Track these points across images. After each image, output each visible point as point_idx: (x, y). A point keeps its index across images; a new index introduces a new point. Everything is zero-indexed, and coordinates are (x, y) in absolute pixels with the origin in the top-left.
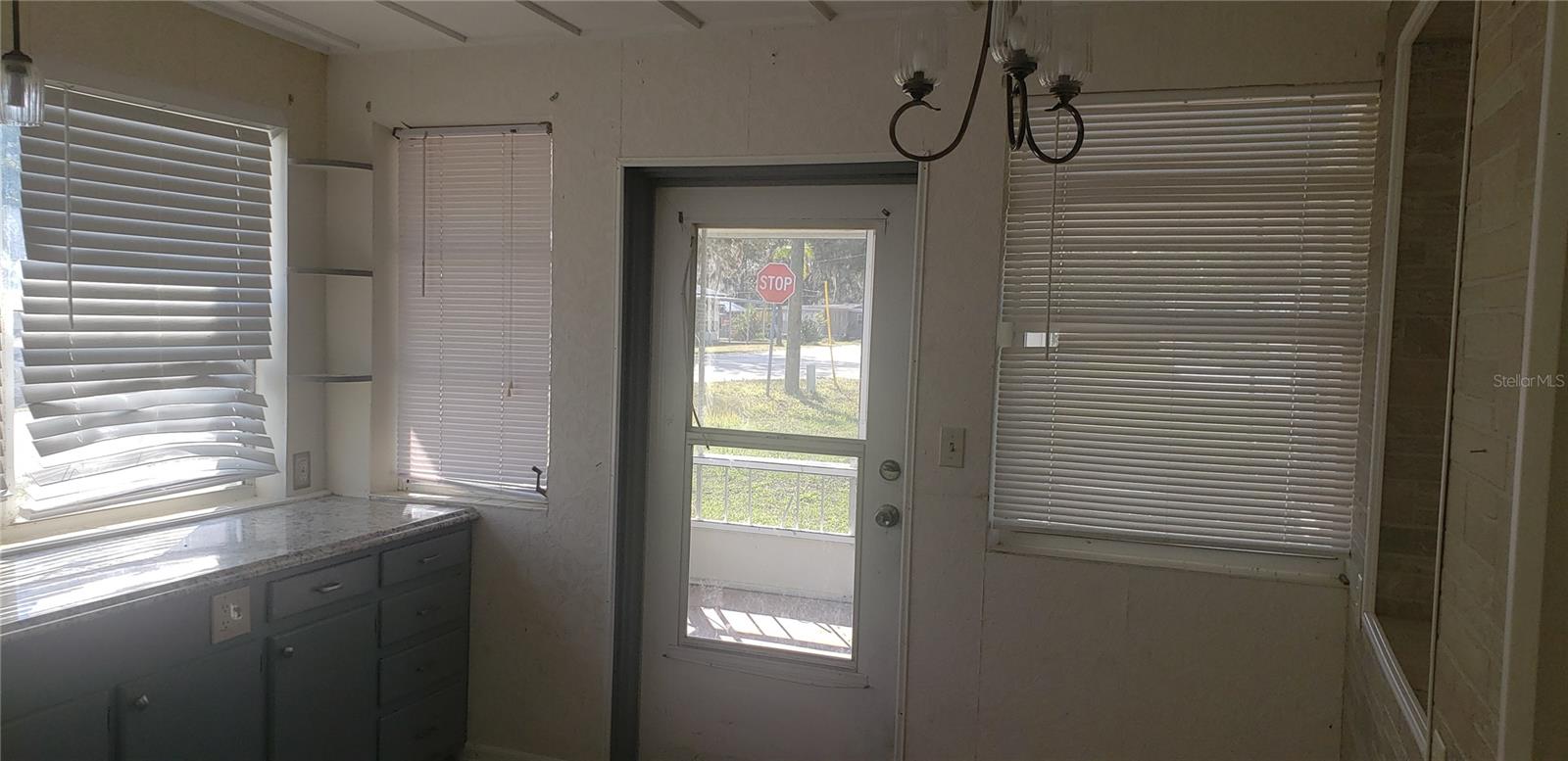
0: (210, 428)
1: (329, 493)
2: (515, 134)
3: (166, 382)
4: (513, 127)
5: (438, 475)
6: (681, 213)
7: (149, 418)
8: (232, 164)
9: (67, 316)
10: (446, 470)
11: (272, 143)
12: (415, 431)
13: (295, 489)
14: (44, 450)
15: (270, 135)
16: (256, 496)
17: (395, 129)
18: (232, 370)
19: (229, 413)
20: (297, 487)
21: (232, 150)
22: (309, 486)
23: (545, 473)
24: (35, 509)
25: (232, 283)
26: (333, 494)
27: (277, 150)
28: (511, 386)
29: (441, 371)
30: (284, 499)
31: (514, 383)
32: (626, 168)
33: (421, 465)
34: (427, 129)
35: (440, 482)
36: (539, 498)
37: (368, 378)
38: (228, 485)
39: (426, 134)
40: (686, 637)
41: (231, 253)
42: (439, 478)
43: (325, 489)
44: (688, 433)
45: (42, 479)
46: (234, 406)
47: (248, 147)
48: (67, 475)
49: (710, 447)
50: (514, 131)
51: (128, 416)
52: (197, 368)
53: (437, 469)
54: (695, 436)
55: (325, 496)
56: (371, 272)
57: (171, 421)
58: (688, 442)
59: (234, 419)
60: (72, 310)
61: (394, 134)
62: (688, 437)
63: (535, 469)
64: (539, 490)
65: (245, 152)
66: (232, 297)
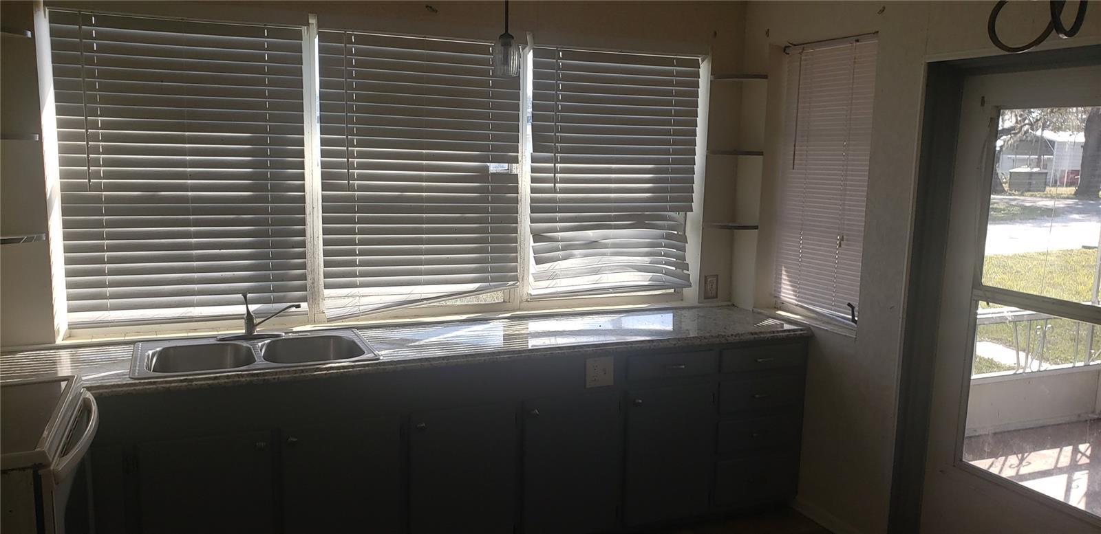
0: (647, 255)
1: (729, 303)
2: (858, 43)
3: (615, 225)
4: (856, 38)
5: (796, 300)
6: (983, 97)
7: (605, 246)
8: (670, 83)
9: (553, 185)
10: (802, 297)
11: (701, 66)
12: (785, 267)
13: (705, 298)
14: (538, 261)
15: (700, 61)
16: (682, 300)
17: (786, 47)
18: (664, 218)
19: (660, 245)
20: (706, 298)
21: (670, 74)
22: (717, 297)
23: (857, 308)
24: (533, 294)
25: (667, 162)
26: (734, 305)
27: (704, 70)
28: (842, 239)
29: (802, 224)
30: (696, 304)
31: (845, 237)
32: (929, 64)
33: (787, 293)
34: (802, 45)
35: (797, 305)
36: (851, 326)
37: (756, 227)
38: (664, 291)
39: (803, 49)
40: (961, 460)
41: (667, 143)
42: (797, 303)
43: (729, 301)
44: (974, 290)
45: (538, 278)
46: (663, 242)
47: (681, 71)
48: (552, 276)
49: (990, 304)
50: (857, 41)
51: (592, 244)
52: (637, 217)
53: (796, 296)
54: (981, 293)
55: (728, 306)
56: (762, 152)
57: (620, 248)
58: (974, 297)
59: (662, 250)
60: (555, 181)
61: (784, 51)
62: (974, 293)
63: (849, 305)
64: (853, 320)
65: (679, 74)
66: (666, 171)
